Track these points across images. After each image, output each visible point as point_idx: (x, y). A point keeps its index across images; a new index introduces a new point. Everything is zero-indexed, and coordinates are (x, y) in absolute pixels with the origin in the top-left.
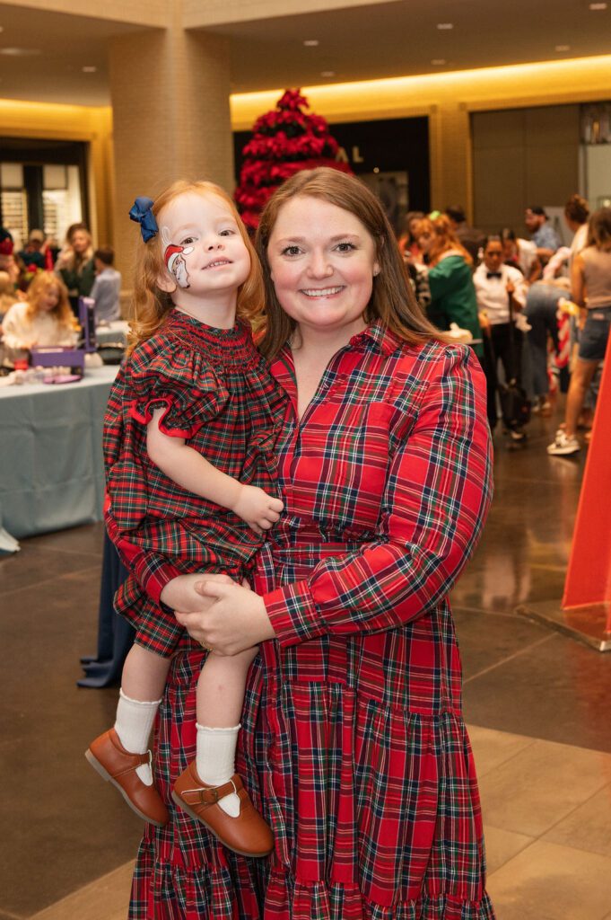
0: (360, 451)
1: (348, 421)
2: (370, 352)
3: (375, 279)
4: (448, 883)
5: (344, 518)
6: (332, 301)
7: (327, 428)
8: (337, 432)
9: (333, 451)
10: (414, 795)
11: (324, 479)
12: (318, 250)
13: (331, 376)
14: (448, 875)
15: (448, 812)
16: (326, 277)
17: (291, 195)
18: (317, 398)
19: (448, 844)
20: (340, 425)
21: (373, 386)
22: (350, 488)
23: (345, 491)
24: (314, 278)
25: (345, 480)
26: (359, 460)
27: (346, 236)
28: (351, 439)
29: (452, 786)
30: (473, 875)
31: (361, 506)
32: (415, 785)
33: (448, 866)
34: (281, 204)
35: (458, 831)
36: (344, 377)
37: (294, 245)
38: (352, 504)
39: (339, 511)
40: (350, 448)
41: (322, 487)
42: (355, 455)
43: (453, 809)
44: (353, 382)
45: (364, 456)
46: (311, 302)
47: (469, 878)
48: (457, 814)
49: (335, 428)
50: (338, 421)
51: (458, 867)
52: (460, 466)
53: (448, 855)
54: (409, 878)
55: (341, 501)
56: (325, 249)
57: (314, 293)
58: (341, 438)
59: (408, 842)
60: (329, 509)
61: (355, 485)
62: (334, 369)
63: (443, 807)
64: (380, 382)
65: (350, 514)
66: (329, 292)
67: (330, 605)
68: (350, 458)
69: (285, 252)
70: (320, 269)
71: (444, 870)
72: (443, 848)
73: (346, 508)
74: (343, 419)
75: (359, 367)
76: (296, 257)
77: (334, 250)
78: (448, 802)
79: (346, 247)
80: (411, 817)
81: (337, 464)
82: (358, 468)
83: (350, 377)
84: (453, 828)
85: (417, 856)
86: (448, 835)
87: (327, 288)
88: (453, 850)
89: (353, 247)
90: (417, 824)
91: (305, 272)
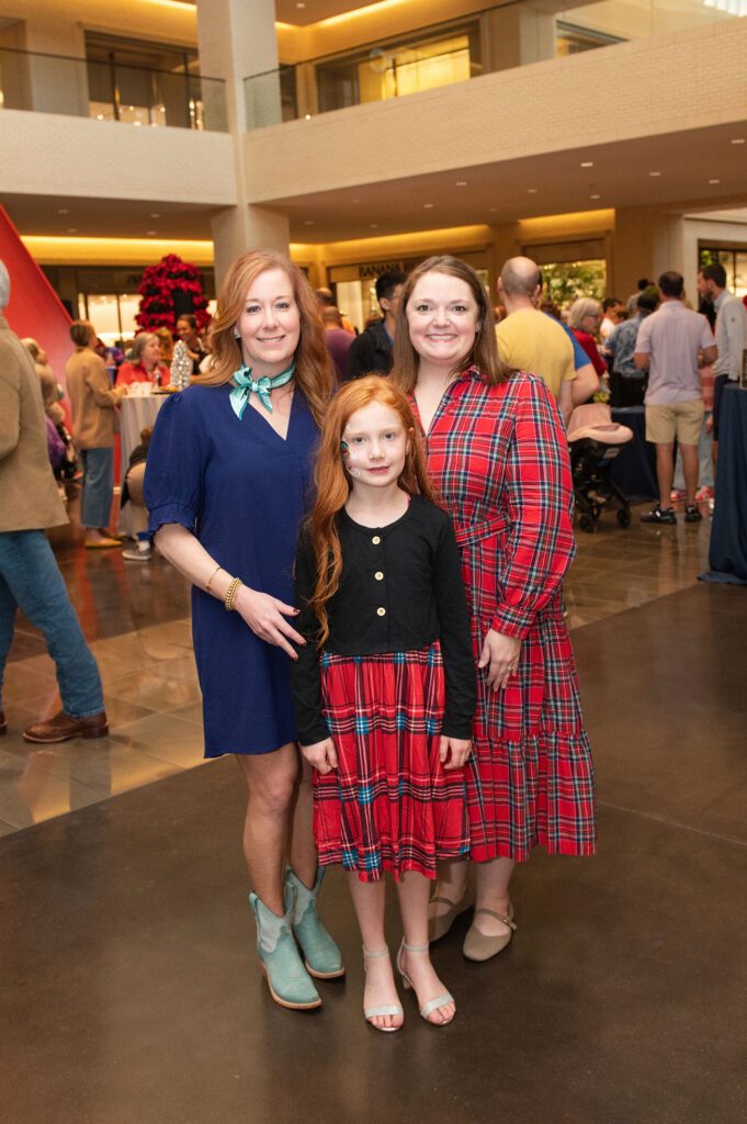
0: (468, 447)
1: (460, 429)
2: (473, 381)
3: (476, 334)
4: (557, 725)
5: (461, 492)
6: (448, 344)
7: (446, 434)
8: (453, 436)
9: (451, 450)
10: (528, 672)
11: (446, 468)
12: (442, 309)
13: (448, 398)
14: (557, 720)
15: (553, 681)
16: (445, 327)
17: (426, 271)
18: (438, 413)
19: (555, 701)
20: (455, 431)
21: (477, 403)
22: (463, 471)
23: (459, 473)
24: (437, 327)
25: (460, 466)
26: (468, 453)
27: (460, 301)
28: (463, 440)
29: (555, 664)
30: (574, 718)
31: (471, 483)
32: (528, 666)
33: (557, 713)
34: (418, 276)
35: (561, 692)
36: (457, 399)
37: (425, 304)
38: (465, 482)
39: (457, 488)
40: (462, 447)
41: (445, 473)
42: (465, 450)
43: (556, 678)
44: (462, 402)
45: (471, 451)
46: (434, 344)
47: (571, 721)
48: (559, 681)
49: (451, 434)
50: (453, 429)
51: (563, 714)
52: (557, 461)
53: (556, 707)
54: (530, 722)
55: (458, 481)
56: (447, 308)
57: (437, 338)
58: (455, 440)
59: (527, 700)
60: (450, 488)
61: (466, 469)
62: (450, 393)
63: (550, 678)
64: (481, 400)
65: (464, 488)
66: (446, 337)
67: (522, 600)
68: (462, 453)
69: (419, 309)
70: (441, 321)
71: (555, 717)
72: (552, 703)
73: (461, 485)
74: (457, 427)
75: (467, 392)
76: (426, 312)
77: (452, 310)
78: (553, 674)
79: (460, 309)
80: (527, 685)
81: (454, 457)
82: (467, 458)
83: (461, 398)
84: (558, 690)
85: (534, 708)
86: (555, 695)
87: (446, 335)
88: (559, 704)
89: (465, 309)
90: (532, 690)
91: (431, 323)
